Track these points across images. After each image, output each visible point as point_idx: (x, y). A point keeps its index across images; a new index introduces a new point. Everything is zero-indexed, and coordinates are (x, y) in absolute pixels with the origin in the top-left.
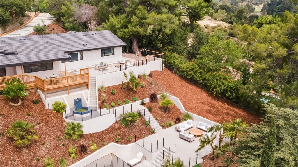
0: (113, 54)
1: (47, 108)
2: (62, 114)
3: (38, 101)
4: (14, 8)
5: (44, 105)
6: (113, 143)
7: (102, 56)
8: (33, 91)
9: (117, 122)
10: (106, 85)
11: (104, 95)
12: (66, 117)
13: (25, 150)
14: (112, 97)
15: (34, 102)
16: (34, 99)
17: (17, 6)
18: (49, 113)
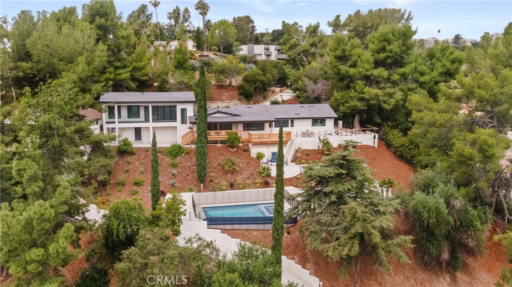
0: (325, 125)
1: (252, 155)
2: (260, 161)
3: (247, 151)
4: (258, 83)
5: (250, 154)
6: (292, 187)
7: (312, 126)
8: (246, 144)
9: (301, 174)
10: (304, 147)
11: (299, 154)
12: (262, 163)
13: (229, 174)
14: (306, 157)
15: (244, 151)
16: (245, 149)
17: (260, 82)
18: (252, 159)
